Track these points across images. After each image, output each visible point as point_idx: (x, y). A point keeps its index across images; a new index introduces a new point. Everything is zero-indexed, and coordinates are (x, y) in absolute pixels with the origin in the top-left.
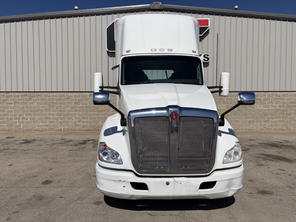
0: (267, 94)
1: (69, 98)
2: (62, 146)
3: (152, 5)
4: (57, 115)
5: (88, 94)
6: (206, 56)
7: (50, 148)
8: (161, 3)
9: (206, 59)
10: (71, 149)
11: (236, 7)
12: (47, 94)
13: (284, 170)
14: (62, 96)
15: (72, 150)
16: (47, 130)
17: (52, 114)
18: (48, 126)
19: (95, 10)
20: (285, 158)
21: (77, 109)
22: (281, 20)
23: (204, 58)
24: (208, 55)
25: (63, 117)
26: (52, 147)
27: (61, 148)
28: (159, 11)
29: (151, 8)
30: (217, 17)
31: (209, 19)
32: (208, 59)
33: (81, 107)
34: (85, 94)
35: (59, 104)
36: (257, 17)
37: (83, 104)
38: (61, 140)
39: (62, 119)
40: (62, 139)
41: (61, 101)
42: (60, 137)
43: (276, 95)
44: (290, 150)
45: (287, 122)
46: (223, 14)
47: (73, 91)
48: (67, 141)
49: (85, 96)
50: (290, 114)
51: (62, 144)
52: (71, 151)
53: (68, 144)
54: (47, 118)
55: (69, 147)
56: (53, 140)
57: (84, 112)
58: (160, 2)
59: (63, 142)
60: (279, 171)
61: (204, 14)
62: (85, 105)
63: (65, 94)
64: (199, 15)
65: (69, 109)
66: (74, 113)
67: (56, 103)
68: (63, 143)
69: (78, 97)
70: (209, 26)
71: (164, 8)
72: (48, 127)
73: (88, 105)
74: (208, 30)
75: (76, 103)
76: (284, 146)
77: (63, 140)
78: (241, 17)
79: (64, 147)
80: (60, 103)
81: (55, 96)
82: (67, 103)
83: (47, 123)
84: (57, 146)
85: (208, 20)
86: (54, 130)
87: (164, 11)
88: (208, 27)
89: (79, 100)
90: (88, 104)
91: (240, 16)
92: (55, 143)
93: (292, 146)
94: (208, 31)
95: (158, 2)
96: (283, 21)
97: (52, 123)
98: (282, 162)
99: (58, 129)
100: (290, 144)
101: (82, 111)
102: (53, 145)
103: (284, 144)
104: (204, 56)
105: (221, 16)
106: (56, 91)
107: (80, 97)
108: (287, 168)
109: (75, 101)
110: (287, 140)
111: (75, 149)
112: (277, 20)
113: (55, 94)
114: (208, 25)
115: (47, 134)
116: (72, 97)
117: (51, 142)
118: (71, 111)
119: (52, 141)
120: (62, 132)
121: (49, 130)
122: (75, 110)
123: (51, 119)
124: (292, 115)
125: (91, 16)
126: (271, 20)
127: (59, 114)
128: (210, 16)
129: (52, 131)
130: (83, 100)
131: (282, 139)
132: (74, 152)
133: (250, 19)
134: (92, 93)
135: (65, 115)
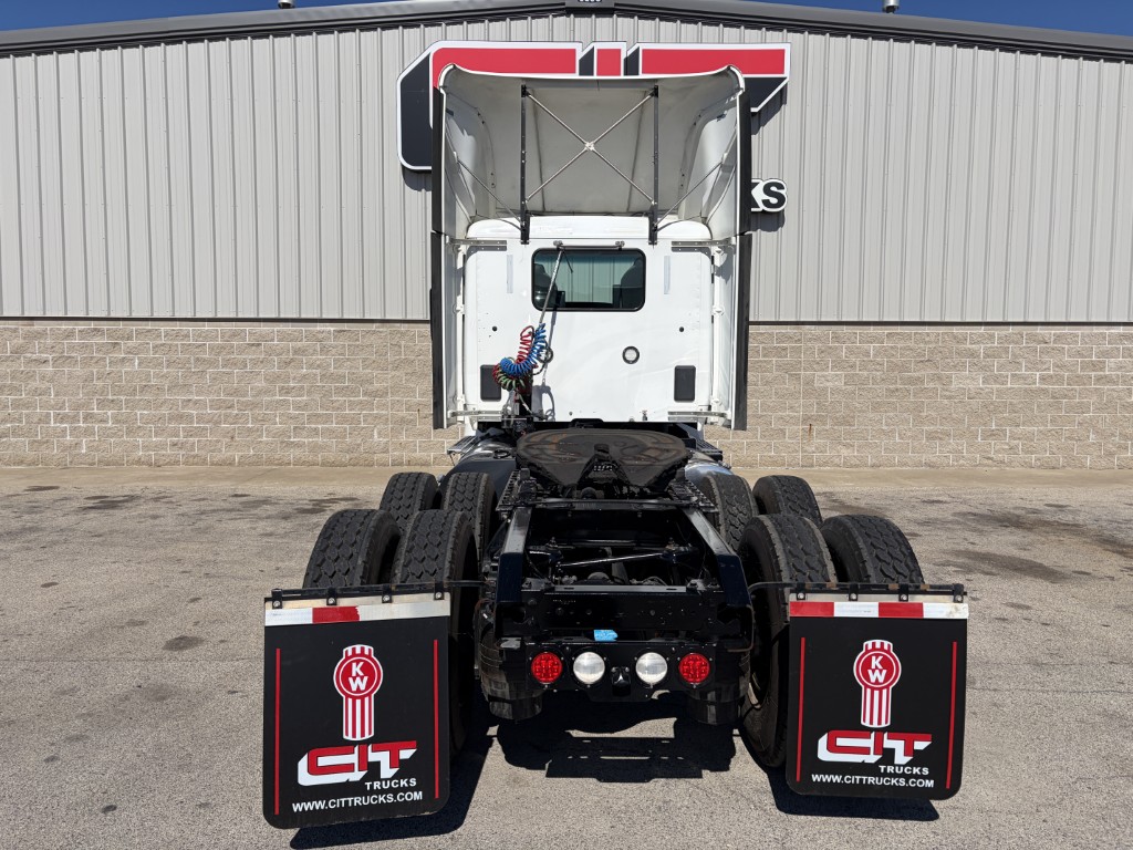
0: (997, 332)
1: (259, 345)
2: (236, 519)
4: (217, 405)
5: (331, 328)
6: (774, 189)
7: (190, 528)
9: (774, 201)
10: (269, 530)
12: (177, 326)
13: (1028, 608)
14: (234, 335)
15: (271, 535)
16: (177, 462)
17: (196, 402)
18: (181, 448)
19: (357, 9)
21: (292, 385)
22: (1056, 55)
23: (767, 197)
24: (780, 186)
25: (237, 415)
26: (201, 524)
27: (231, 525)
29: (568, 3)
30: (816, 41)
31: (787, 47)
32: (781, 200)
33: (304, 377)
34: (319, 327)
35: (224, 366)
36: (966, 42)
37: (311, 366)
38: (231, 499)
39: (236, 423)
40: (236, 496)
41: (229, 353)
42: (227, 487)
43: (1031, 338)
44: (1066, 538)
45: (1070, 438)
46: (838, 30)
47: (273, 316)
48: (254, 502)
49: (320, 336)
50: (1083, 408)
51: (233, 515)
52: (265, 539)
53: (257, 512)
54: (180, 418)
55: (261, 524)
56: (204, 499)
57: (317, 397)
59: (240, 507)
60: (1009, 610)
61: (768, 29)
62: (318, 371)
63: (247, 327)
64: (748, 31)
65: (261, 384)
66: (277, 397)
67: (212, 363)
68: (239, 511)
69: (292, 340)
70: (786, 74)
71: (616, 4)
72: (183, 452)
73: (332, 370)
74: (781, 90)
75: (287, 364)
76: (1046, 523)
77: (240, 499)
78: (909, 42)
79: (243, 525)
80: (227, 363)
81: (206, 336)
82: (251, 360)
83: (178, 436)
84: (218, 518)
85: (783, 52)
86: (204, 462)
87: (618, 16)
88: (784, 79)
89: (296, 352)
90: (329, 365)
91: (902, 36)
92: (209, 508)
93: (1076, 525)
94: (783, 92)
96: (1064, 56)
97: (196, 435)
99: (218, 457)
102: (203, 517)
103: (1048, 517)
104: (767, 190)
105: (832, 35)
106: (211, 316)
107: (301, 340)
109: (284, 357)
110: (1060, 503)
111: (281, 531)
112: (1043, 54)
113: (207, 327)
114: (782, 72)
115: (180, 478)
116: (273, 340)
117: (196, 506)
118: (267, 392)
119: (197, 503)
120: (233, 469)
121: (186, 463)
122: (283, 388)
123: (192, 422)
124: (1088, 412)
125: (340, 32)
126: (1022, 52)
127: (224, 401)
128: (791, 34)
129: (196, 464)
130: (311, 351)
131: (1044, 498)
132: (280, 541)
133: (939, 48)
134: (345, 326)
135: (247, 405)
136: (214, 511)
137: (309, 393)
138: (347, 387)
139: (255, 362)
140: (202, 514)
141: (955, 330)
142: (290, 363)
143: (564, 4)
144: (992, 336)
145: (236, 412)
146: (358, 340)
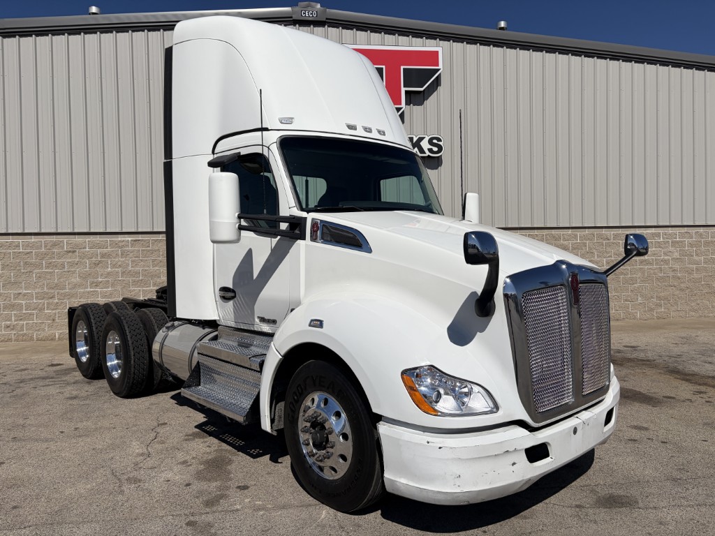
0: (579, 233)
1: (74, 252)
2: (49, 385)
3: (297, 9)
4: (41, 296)
5: (129, 238)
6: (435, 141)
7: (9, 395)
8: (319, 6)
9: (435, 149)
10: (75, 393)
11: (503, 24)
12: (10, 239)
13: (646, 429)
14: (55, 245)
15: (75, 398)
16: (10, 340)
17: (25, 295)
18: (12, 329)
19: (146, 16)
20: (640, 393)
21: (100, 280)
22: (606, 58)
23: (431, 147)
24: (439, 140)
25: (57, 303)
26: (19, 391)
27: (43, 392)
28: (314, 27)
29: (295, 17)
30: (458, 47)
31: (439, 50)
32: (440, 148)
33: (109, 274)
34: (120, 238)
35: (47, 267)
36: (551, 49)
37: (114, 266)
38: (47, 369)
39: (56, 309)
40: (53, 365)
41: (51, 258)
42: (46, 358)
43: (600, 236)
45: (626, 300)
46: (472, 40)
47: (85, 231)
48: (66, 370)
49: (121, 244)
50: (633, 281)
51: (47, 382)
52: (71, 402)
53: (67, 378)
54: (12, 307)
55: (69, 388)
56: (25, 370)
57: (119, 288)
58: (317, 2)
59: (53, 374)
60: (634, 431)
61: (427, 38)
62: (120, 270)
63: (65, 239)
64: (414, 39)
65: (76, 280)
66: (89, 290)
67: (39, 266)
68: (52, 378)
69: (100, 248)
70: (440, 66)
71: (327, 19)
72: (14, 332)
73: (130, 268)
74: (437, 77)
75: (96, 264)
76: (630, 360)
77: (55, 368)
78: (515, 48)
79: (53, 390)
80: (49, 265)
81: (33, 246)
82: (68, 262)
83: (10, 320)
84: (32, 385)
85: (437, 53)
86: (32, 339)
87: (328, 26)
88: (439, 70)
89: (103, 256)
90: (128, 265)
91: (512, 45)
92: (28, 377)
93: (648, 361)
94: (438, 78)
95: (313, 4)
96: (611, 59)
97: (25, 319)
98: (637, 405)
99: (42, 334)
100: (642, 356)
101: (112, 285)
102: (21, 385)
104: (430, 142)
105: (467, 43)
106: (36, 231)
107: (107, 248)
108: (652, 422)
109: (94, 259)
110: (632, 345)
111: (84, 394)
112: (598, 58)
113: (33, 239)
114: (438, 65)
115: (11, 352)
116: (85, 248)
117: (18, 376)
118: (80, 286)
119: (19, 373)
120: (54, 343)
121: (16, 340)
122: (93, 283)
123: (21, 309)
124: (636, 283)
125: (133, 31)
126: (585, 56)
127: (47, 293)
128: (441, 42)
129: (25, 340)
130: (114, 255)
131: (620, 341)
132: (82, 403)
133: (535, 53)
134: (140, 237)
135: (65, 295)
136: (32, 379)
137: (113, 285)
138: (142, 280)
139: (72, 264)
140: (21, 382)
141: (553, 232)
142: (98, 264)
143: (291, 17)
144: (576, 236)
145: (57, 301)
146: (149, 246)
